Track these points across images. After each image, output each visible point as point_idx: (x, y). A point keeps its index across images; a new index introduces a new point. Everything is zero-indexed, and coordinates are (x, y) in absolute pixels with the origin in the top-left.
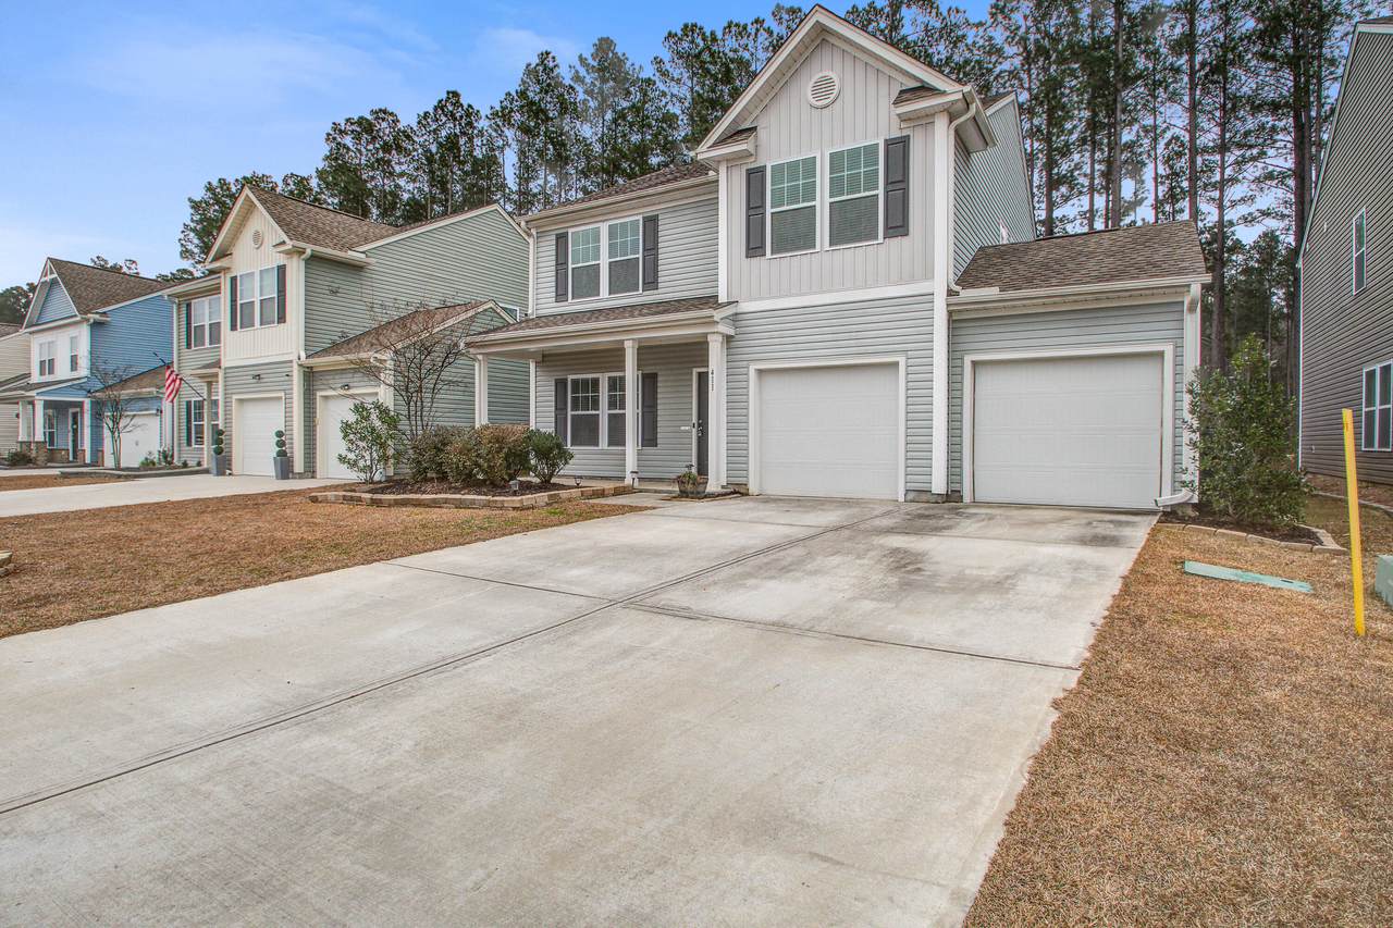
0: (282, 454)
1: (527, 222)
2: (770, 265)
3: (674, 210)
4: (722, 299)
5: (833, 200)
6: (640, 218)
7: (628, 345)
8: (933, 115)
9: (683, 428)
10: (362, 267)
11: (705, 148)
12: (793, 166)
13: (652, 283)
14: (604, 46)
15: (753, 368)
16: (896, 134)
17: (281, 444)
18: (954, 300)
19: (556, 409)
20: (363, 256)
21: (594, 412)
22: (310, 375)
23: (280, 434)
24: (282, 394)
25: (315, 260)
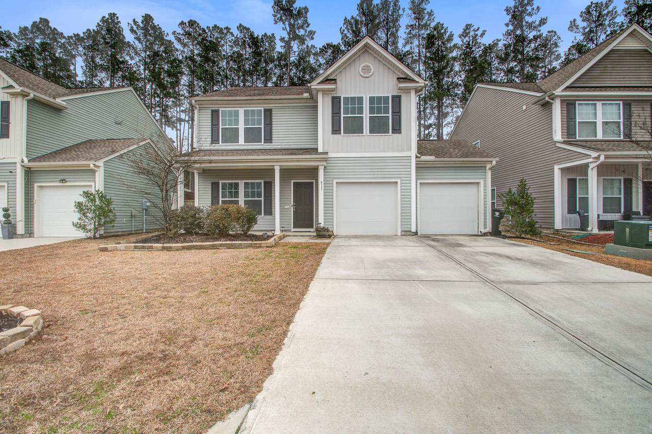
0: (8, 222)
1: (195, 101)
2: (343, 139)
3: (281, 108)
4: (320, 150)
5: (370, 115)
6: (263, 109)
7: (276, 167)
8: (410, 89)
9: (286, 207)
10: (61, 110)
11: (315, 84)
12: (353, 99)
13: (269, 139)
14: (148, 18)
15: (335, 181)
16: (396, 94)
17: (7, 216)
18: (418, 159)
19: (212, 197)
20: (65, 103)
21: (235, 199)
22: (29, 173)
23: (6, 210)
24: (6, 184)
25: (34, 103)
